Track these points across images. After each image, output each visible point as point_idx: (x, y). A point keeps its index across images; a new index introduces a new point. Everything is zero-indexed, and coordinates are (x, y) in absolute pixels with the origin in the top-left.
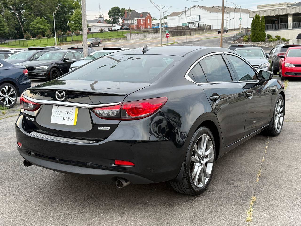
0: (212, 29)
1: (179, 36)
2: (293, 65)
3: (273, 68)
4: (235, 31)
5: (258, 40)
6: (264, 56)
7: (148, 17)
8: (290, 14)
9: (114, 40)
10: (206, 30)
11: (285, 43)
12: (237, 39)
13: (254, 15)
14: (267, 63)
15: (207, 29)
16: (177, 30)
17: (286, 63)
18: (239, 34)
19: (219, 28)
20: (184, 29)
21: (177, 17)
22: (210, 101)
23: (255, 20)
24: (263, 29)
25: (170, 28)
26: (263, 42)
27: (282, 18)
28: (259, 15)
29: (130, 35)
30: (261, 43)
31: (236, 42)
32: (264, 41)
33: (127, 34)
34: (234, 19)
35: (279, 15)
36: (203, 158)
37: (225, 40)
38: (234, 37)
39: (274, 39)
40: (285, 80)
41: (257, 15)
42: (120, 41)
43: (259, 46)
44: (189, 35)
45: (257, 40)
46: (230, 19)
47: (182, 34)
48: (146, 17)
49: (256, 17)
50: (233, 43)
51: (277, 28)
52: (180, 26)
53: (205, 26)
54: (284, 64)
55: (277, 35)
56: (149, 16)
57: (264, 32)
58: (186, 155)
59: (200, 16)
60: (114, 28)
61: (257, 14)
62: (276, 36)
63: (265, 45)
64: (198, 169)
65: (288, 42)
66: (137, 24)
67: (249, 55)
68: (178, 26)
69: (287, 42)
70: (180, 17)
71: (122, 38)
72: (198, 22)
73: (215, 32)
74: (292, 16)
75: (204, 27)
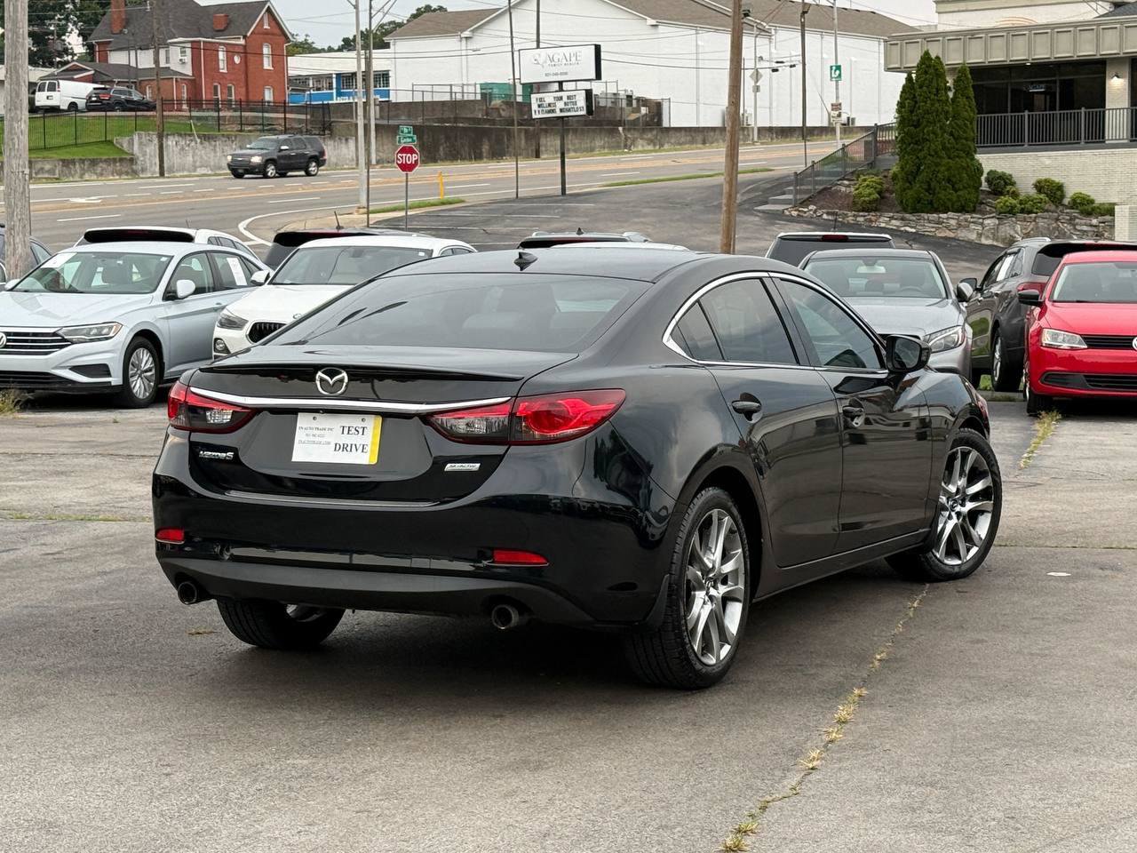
0: (665, 124)
1: (463, 159)
2: (1078, 337)
3: (997, 355)
4: (804, 139)
5: (935, 206)
6: (944, 295)
7: (267, 33)
8: (1117, 60)
9: (51, 171)
10: (629, 130)
11: (1091, 226)
12: (820, 192)
13: (913, 58)
14: (959, 329)
15: (635, 122)
16: (456, 120)
17: (1046, 331)
18: (829, 160)
19: (712, 117)
20: (495, 115)
21: (450, 44)
22: (735, 414)
23: (921, 87)
24: (966, 139)
25: (411, 108)
26: (968, 216)
27: (1072, 80)
28: (937, 58)
29: (156, 141)
30: (953, 222)
31: (812, 207)
32: (974, 211)
33: (136, 138)
34: (800, 67)
35: (1053, 60)
36: (715, 582)
37: (745, 198)
38: (799, 178)
39: (1029, 199)
40: (1043, 413)
41: (926, 57)
42: (92, 181)
43: (942, 235)
44: (528, 157)
45: (931, 203)
46: (775, 70)
47: (485, 148)
48: (248, 34)
49: (926, 72)
50: (795, 213)
51: (1044, 138)
52: (472, 97)
53: (624, 103)
54: (1039, 332)
55: (1044, 176)
56: (266, 27)
57: (973, 159)
58: (672, 559)
59: (598, 49)
60: (46, 93)
61: (927, 53)
62: (1039, 182)
63: (980, 235)
64: (701, 609)
65: (1108, 218)
66: (189, 72)
67: (876, 289)
68: (459, 97)
69: (1100, 218)
70: (473, 45)
71: (101, 161)
72: (587, 85)
73: (683, 140)
74: (1126, 70)
75: (621, 108)
